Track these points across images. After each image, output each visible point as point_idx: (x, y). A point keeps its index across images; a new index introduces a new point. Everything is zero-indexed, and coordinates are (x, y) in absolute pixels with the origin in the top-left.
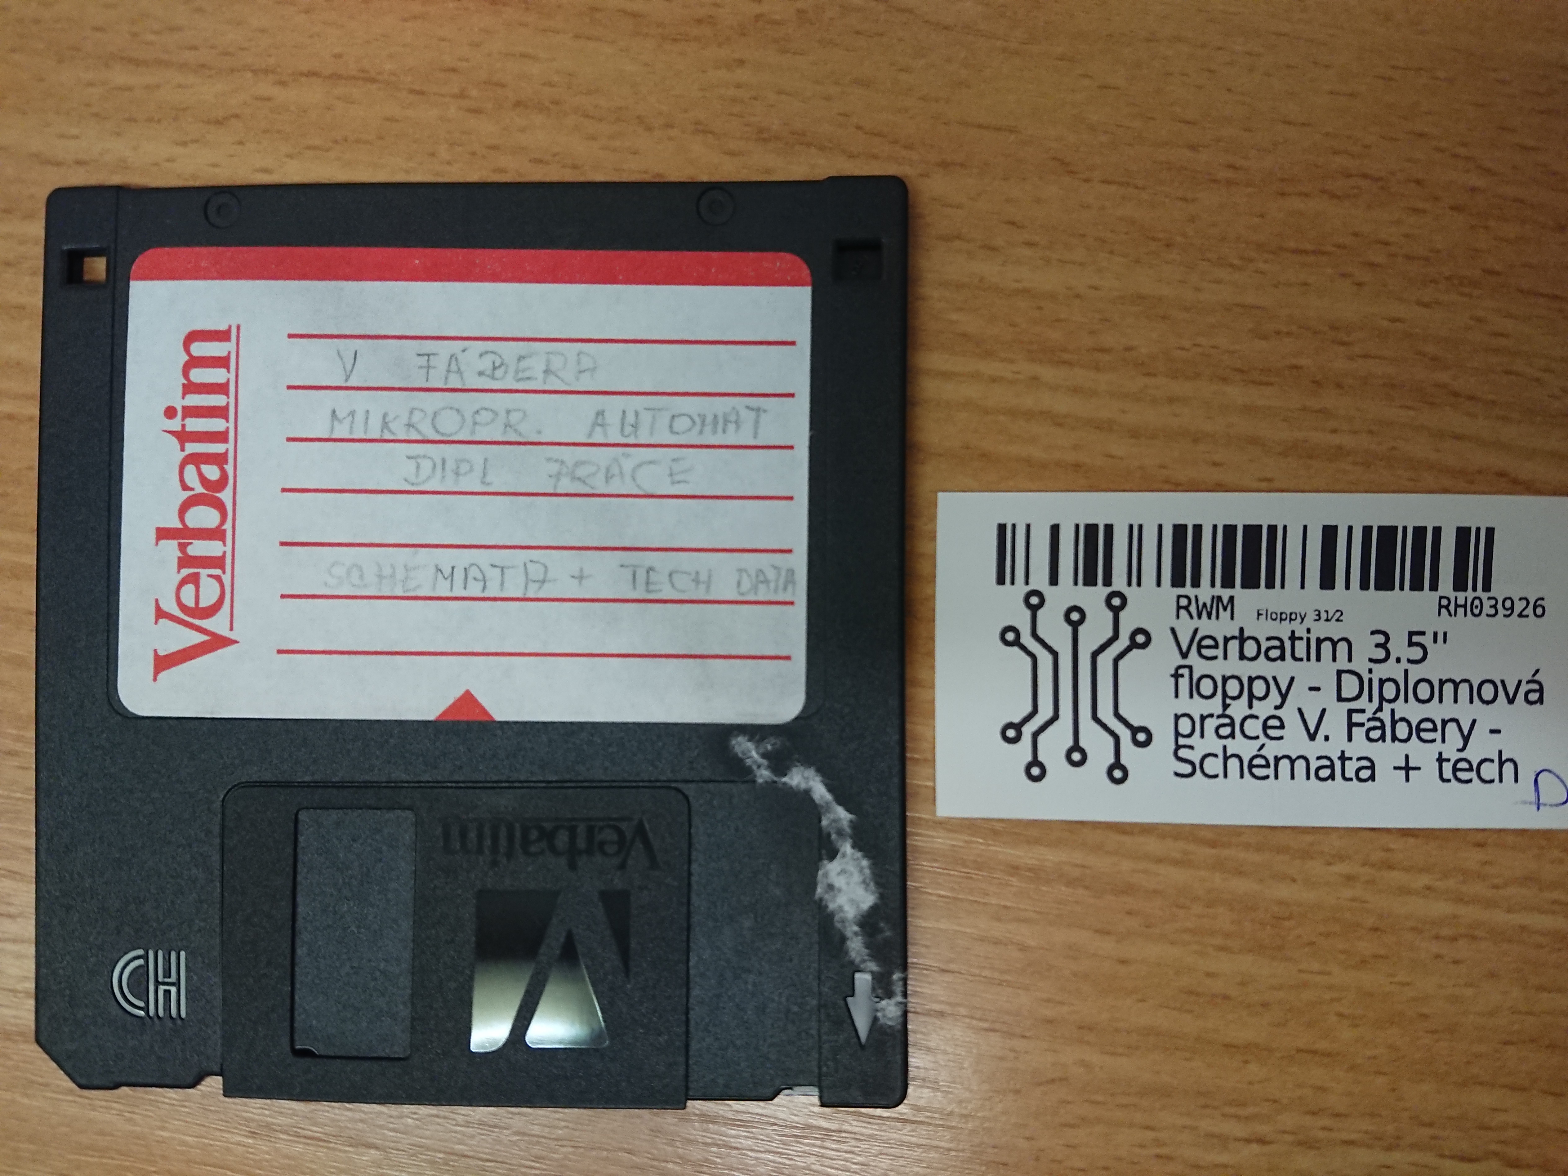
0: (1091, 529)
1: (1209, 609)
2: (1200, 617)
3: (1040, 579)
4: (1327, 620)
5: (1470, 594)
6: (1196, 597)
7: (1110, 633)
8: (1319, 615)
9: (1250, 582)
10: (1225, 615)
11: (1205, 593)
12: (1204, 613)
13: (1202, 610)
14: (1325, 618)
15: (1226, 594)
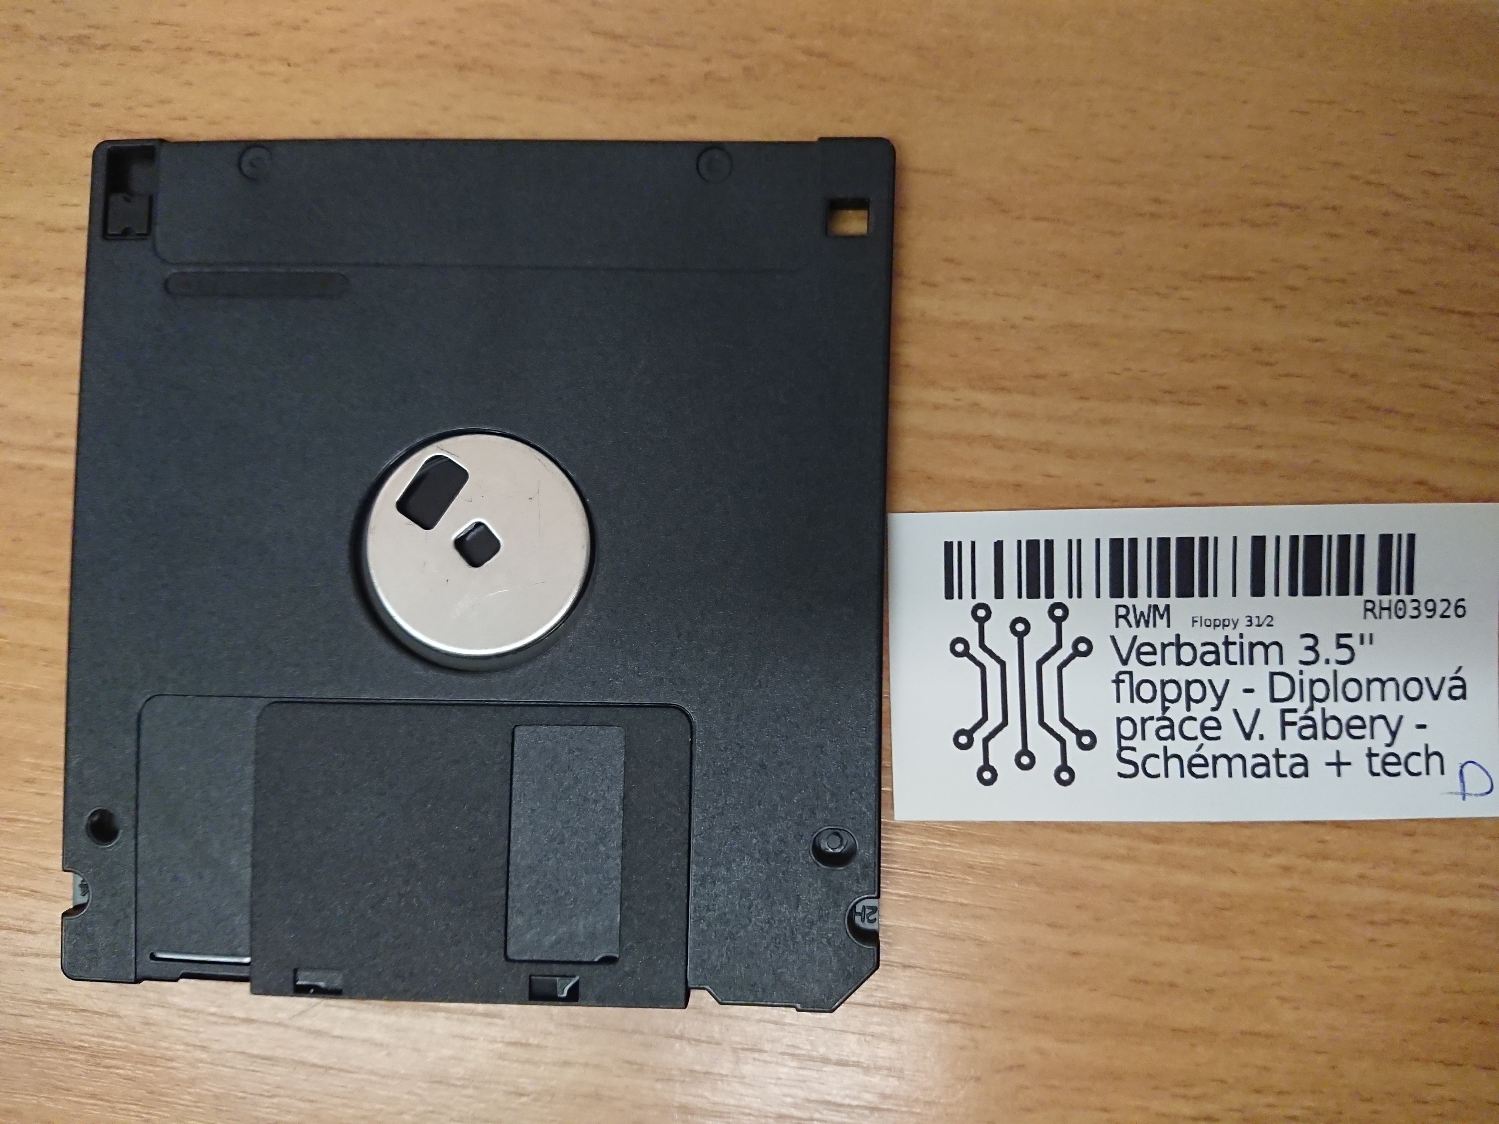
0: (1033, 545)
1: (1146, 618)
2: (1138, 625)
3: (986, 593)
4: (1259, 625)
5: (1394, 597)
6: (1134, 606)
7: (1053, 643)
8: (1250, 621)
9: (1185, 591)
10: (1162, 623)
11: (1142, 602)
12: (1142, 621)
13: (1140, 619)
14: (1257, 623)
15: (1162, 603)
